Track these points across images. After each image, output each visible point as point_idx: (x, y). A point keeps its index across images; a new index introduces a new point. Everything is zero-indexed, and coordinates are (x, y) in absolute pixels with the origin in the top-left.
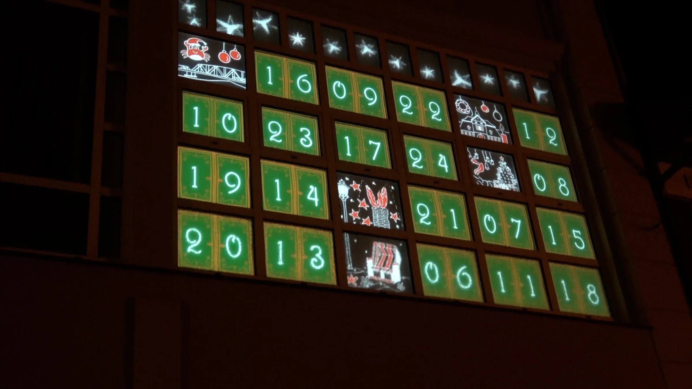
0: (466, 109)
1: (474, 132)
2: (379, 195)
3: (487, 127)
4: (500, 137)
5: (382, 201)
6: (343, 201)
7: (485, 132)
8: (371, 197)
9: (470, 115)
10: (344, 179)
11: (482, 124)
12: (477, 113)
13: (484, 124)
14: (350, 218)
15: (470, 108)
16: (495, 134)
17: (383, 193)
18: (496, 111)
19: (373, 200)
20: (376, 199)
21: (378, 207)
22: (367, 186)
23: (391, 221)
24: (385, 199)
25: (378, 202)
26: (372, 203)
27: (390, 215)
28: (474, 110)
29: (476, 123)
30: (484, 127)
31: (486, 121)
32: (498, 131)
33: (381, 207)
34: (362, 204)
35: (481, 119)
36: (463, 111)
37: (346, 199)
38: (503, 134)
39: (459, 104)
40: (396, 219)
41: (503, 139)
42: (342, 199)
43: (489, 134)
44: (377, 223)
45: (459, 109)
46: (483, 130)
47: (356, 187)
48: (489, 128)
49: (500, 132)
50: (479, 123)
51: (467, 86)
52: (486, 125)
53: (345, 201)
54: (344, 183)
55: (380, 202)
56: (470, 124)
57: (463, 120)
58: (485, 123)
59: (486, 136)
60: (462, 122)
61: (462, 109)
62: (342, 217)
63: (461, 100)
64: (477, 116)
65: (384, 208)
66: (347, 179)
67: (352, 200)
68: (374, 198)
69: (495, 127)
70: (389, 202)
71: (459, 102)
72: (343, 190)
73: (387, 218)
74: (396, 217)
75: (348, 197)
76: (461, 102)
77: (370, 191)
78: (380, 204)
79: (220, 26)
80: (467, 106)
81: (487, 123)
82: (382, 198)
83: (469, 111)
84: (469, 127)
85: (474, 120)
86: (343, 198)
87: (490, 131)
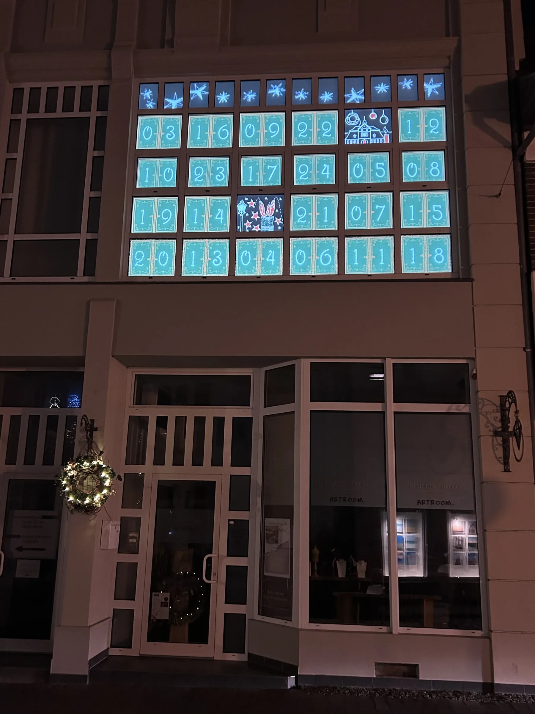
0: (355, 121)
1: (359, 139)
2: (269, 206)
3: (372, 132)
4: (382, 138)
5: (270, 210)
6: (241, 216)
7: (369, 137)
8: (262, 209)
9: (358, 125)
10: (244, 200)
11: (367, 130)
12: (365, 122)
13: (369, 130)
14: (244, 227)
15: (359, 119)
16: (378, 136)
17: (272, 205)
18: (383, 115)
19: (263, 211)
20: (266, 211)
21: (267, 216)
22: (260, 202)
23: (275, 224)
24: (272, 210)
25: (266, 212)
26: (262, 214)
27: (275, 220)
28: (362, 120)
29: (362, 130)
30: (369, 133)
31: (371, 127)
32: (382, 133)
33: (269, 216)
34: (255, 216)
35: (368, 126)
36: (353, 123)
37: (243, 214)
38: (386, 135)
39: (350, 117)
40: (279, 222)
41: (384, 139)
42: (240, 215)
43: (372, 137)
44: (264, 229)
45: (349, 122)
46: (368, 136)
47: (252, 204)
48: (372, 133)
49: (383, 134)
50: (364, 130)
51: (360, 100)
52: (371, 130)
53: (242, 216)
54: (243, 203)
55: (268, 212)
56: (356, 133)
57: (350, 131)
58: (371, 129)
59: (369, 140)
60: (349, 133)
61: (351, 122)
62: (238, 227)
63: (352, 113)
64: (364, 124)
65: (271, 216)
66: (246, 199)
67: (247, 215)
68: (264, 210)
69: (379, 130)
70: (275, 210)
71: (351, 115)
72: (241, 208)
73: (273, 222)
74: (279, 221)
75: (245, 212)
76: (352, 116)
77: (263, 205)
78: (268, 214)
79: (168, 103)
80: (357, 117)
81: (373, 128)
82: (271, 209)
83: (358, 121)
84: (355, 136)
85: (361, 128)
86: (242, 214)
87: (373, 135)
